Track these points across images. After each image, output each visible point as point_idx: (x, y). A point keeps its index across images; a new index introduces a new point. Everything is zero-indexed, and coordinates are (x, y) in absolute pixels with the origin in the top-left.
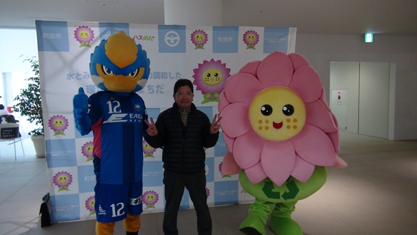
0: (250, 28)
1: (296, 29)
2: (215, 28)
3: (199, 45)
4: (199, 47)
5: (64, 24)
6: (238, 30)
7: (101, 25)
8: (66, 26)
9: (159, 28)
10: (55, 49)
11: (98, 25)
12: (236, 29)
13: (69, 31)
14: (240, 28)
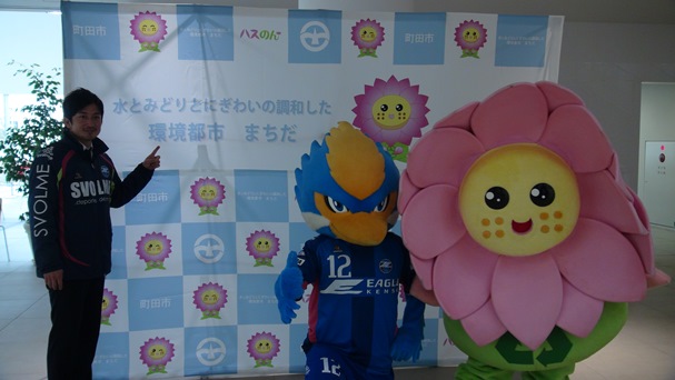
0: (468, 17)
1: (563, 17)
2: (399, 16)
3: (368, 49)
4: (366, 54)
5: (113, 8)
6: (445, 20)
7: (181, 10)
8: (116, 12)
9: (290, 16)
10: (94, 54)
11: (175, 9)
12: (442, 17)
13: (120, 21)
14: (450, 15)
